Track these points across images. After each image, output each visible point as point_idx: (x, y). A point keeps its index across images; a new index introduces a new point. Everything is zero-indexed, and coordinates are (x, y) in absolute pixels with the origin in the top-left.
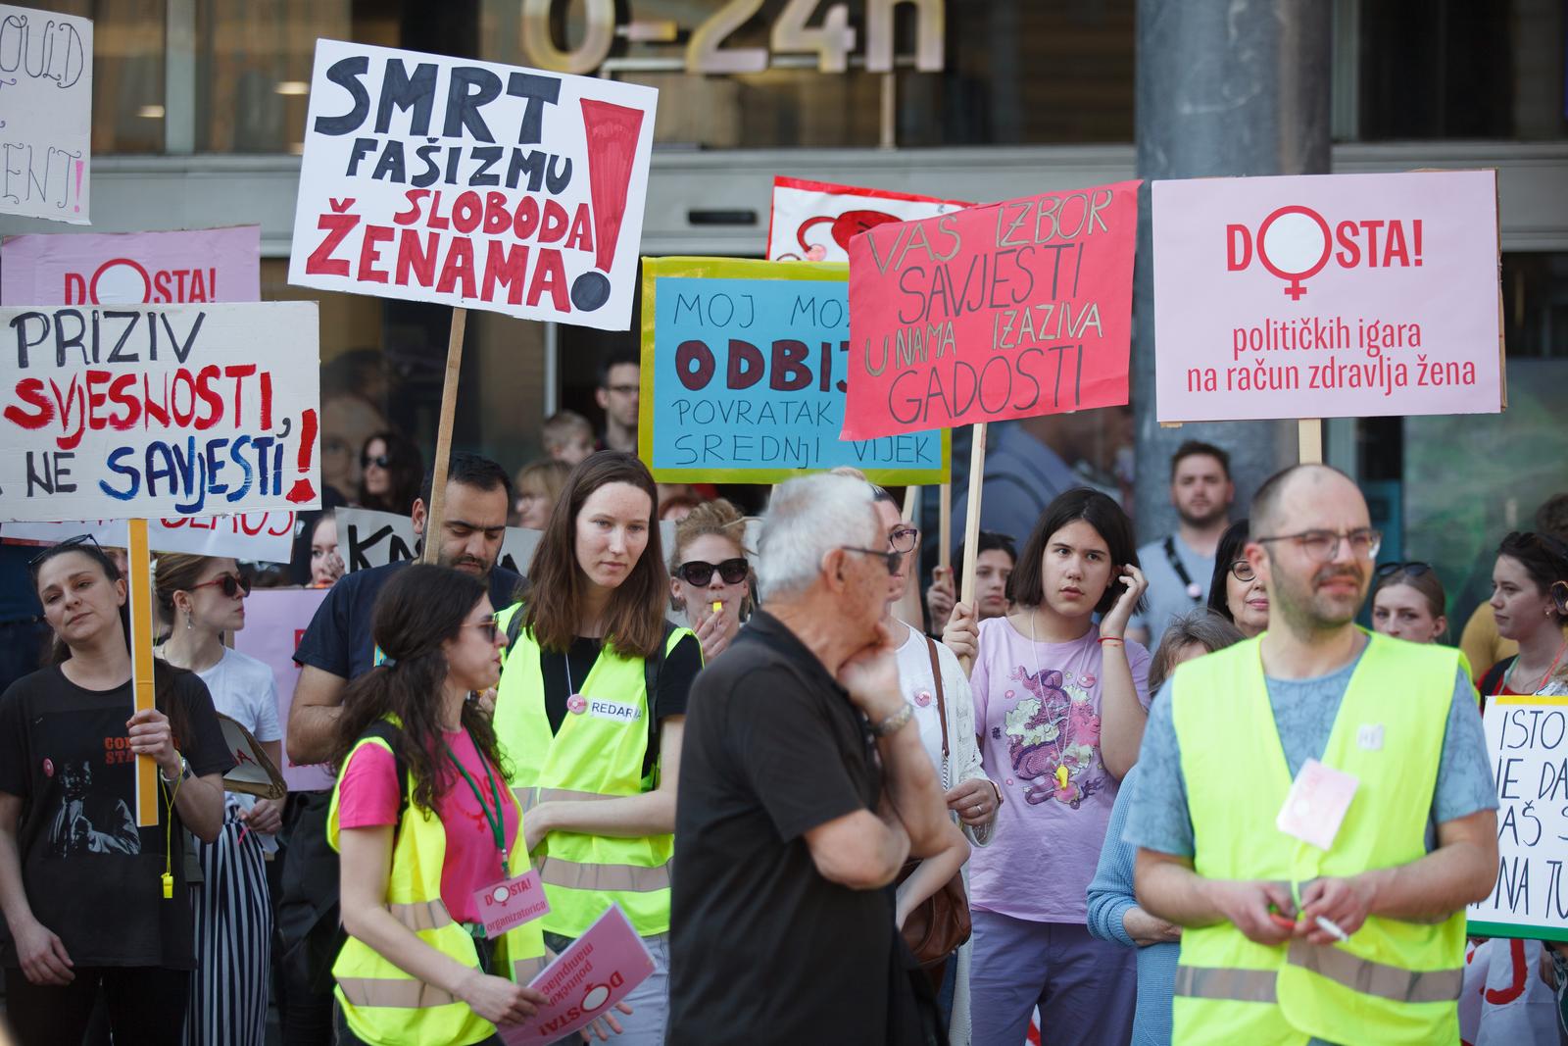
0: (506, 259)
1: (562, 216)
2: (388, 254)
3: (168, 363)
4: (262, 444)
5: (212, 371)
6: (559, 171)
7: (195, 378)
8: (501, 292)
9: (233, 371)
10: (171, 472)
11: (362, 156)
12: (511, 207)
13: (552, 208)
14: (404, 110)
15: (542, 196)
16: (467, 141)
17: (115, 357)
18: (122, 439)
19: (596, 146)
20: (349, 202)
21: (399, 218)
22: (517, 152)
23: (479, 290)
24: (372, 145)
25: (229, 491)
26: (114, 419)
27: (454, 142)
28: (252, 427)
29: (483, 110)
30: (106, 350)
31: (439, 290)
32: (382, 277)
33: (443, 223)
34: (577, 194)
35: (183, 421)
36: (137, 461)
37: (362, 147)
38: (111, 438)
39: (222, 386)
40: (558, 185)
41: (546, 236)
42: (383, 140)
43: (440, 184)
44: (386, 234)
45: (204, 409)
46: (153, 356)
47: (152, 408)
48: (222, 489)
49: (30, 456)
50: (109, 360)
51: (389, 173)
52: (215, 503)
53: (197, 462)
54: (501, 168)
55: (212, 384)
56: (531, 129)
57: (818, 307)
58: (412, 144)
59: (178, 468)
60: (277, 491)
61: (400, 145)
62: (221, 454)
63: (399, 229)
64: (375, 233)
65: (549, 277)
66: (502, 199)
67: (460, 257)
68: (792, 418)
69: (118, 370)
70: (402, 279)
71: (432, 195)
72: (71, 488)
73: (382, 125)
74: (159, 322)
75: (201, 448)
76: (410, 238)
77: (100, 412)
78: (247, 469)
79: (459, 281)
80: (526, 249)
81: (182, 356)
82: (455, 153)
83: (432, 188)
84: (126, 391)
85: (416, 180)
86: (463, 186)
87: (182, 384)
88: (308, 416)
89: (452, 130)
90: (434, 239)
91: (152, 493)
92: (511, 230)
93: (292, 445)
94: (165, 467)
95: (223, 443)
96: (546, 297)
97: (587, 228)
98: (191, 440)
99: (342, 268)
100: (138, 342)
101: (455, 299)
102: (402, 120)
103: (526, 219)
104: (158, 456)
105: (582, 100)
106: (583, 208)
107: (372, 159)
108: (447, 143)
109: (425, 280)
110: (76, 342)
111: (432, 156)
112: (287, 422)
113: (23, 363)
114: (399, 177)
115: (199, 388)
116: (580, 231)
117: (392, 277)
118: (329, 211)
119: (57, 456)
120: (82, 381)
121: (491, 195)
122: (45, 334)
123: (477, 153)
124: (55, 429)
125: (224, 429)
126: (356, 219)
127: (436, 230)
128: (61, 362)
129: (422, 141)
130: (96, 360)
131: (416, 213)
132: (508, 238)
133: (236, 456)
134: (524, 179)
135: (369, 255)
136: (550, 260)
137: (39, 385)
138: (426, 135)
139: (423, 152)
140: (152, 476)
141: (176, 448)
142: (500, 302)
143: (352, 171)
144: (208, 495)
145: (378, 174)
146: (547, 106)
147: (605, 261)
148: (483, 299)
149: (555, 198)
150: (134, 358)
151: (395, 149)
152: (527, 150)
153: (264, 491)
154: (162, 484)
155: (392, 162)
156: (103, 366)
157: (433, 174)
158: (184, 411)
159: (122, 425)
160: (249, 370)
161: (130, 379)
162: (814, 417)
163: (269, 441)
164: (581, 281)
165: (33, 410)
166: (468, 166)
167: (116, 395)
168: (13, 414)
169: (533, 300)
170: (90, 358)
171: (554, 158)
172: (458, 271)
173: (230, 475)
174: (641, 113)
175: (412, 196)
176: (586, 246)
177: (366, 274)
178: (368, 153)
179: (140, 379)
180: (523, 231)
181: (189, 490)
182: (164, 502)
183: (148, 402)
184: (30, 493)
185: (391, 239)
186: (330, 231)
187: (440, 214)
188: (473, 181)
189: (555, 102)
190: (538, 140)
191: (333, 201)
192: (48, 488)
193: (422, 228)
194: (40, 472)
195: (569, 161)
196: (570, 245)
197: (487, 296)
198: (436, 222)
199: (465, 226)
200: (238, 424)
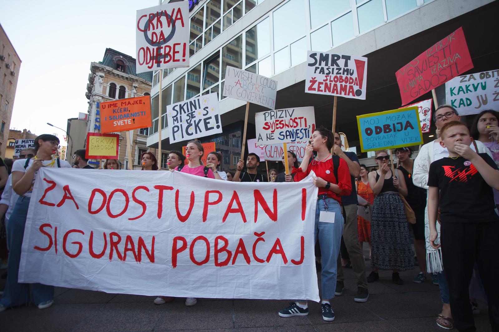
0: (343, 87)
1: (353, 80)
2: (323, 87)
3: (289, 117)
4: (305, 130)
5: (296, 118)
6: (351, 72)
7: (293, 120)
8: (343, 93)
9: (299, 118)
10: (290, 135)
11: (317, 70)
12: (344, 78)
13: (351, 78)
14: (324, 62)
15: (349, 76)
16: (335, 67)
17: (280, 117)
18: (282, 130)
19: (358, 67)
20: (315, 78)
21: (324, 80)
22: (344, 69)
23: (339, 93)
24: (318, 68)
25: (300, 138)
26: (280, 127)
27: (333, 67)
28: (303, 127)
29: (337, 61)
30: (278, 116)
31: (332, 93)
32: (322, 91)
33: (332, 81)
34: (355, 76)
35: (291, 127)
36: (284, 134)
37: (317, 68)
38: (280, 130)
39: (298, 121)
40: (352, 74)
41: (350, 83)
42: (320, 67)
43: (331, 74)
44: (322, 83)
45: (295, 124)
46: (286, 117)
47: (286, 125)
48: (299, 137)
49: (267, 134)
50: (279, 118)
51: (322, 73)
52: (298, 140)
53: (294, 133)
54: (341, 71)
55: (296, 120)
56: (346, 65)
57: (391, 118)
58: (325, 68)
59: (291, 134)
60: (309, 137)
61: (323, 68)
62: (298, 132)
63: (324, 82)
64: (320, 83)
65: (351, 90)
66: (342, 77)
67: (335, 87)
68: (389, 137)
69: (280, 119)
70: (325, 91)
71: (330, 76)
72: (274, 139)
73: (320, 64)
74: (287, 111)
75: (295, 131)
76: (326, 84)
77: (278, 126)
78: (303, 134)
79: (335, 91)
80: (347, 85)
81: (291, 116)
82: (333, 69)
83: (330, 75)
84: (282, 123)
85: (327, 74)
86: (335, 75)
87: (291, 121)
88: (313, 125)
89: (332, 65)
90: (330, 84)
91: (287, 139)
92: (344, 82)
93: (311, 130)
94: (289, 134)
95: (299, 130)
96: (351, 94)
97: (357, 82)
98: (293, 130)
99: (314, 89)
100: (283, 115)
101: (335, 94)
102: (323, 63)
103: (346, 80)
104: (288, 132)
105: (355, 60)
106: (356, 78)
107: (318, 70)
108: (332, 67)
109: (329, 91)
110: (273, 116)
111: (329, 69)
112: (309, 126)
113: (265, 120)
114: (323, 73)
115: (294, 121)
116: (356, 82)
117: (323, 91)
118: (312, 80)
119: (271, 134)
120: (275, 122)
121: (340, 76)
122: (269, 115)
123: (337, 69)
124: (271, 130)
125: (299, 127)
126: (316, 81)
127: (331, 82)
128: (271, 119)
129: (327, 67)
130: (277, 118)
131: (327, 80)
132: (344, 84)
133: (301, 132)
134: (346, 73)
135: (319, 87)
136: (351, 87)
137: (268, 123)
138: (328, 66)
139: (328, 69)
140: (287, 136)
141: (291, 131)
142: (343, 95)
143: (315, 72)
144: (296, 138)
145: (320, 73)
146: (349, 61)
147: (361, 87)
148: (340, 94)
149: (351, 76)
150: (283, 117)
151: (322, 68)
152: (346, 68)
153: (306, 137)
154: (289, 137)
155: (322, 71)
156: (278, 119)
157: (329, 73)
158: (292, 125)
159: (281, 128)
160: (302, 118)
161: (282, 121)
162: (393, 137)
163: (307, 129)
164: (357, 91)
165: (267, 127)
166: (336, 71)
167: (280, 123)
168: (264, 128)
169: (349, 95)
170: (276, 118)
171: (351, 70)
172: (335, 90)
173: (300, 135)
174: (365, 62)
175: (326, 77)
176: (357, 85)
177: (319, 90)
178: (318, 69)
179: (284, 120)
180: (346, 82)
181: (293, 138)
182: (289, 140)
183: (285, 124)
184: (267, 140)
185: (323, 84)
186: (312, 83)
187: (331, 80)
188: (337, 74)
189: (350, 60)
190: (347, 67)
191: (312, 78)
192: (270, 139)
193: (328, 82)
194: (269, 137)
195: (353, 70)
196: (354, 85)
197: (341, 94)
198: (330, 81)
199: (336, 82)
200: (301, 127)
